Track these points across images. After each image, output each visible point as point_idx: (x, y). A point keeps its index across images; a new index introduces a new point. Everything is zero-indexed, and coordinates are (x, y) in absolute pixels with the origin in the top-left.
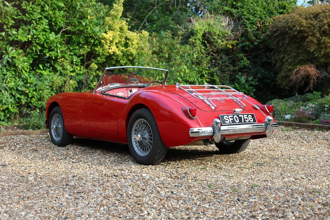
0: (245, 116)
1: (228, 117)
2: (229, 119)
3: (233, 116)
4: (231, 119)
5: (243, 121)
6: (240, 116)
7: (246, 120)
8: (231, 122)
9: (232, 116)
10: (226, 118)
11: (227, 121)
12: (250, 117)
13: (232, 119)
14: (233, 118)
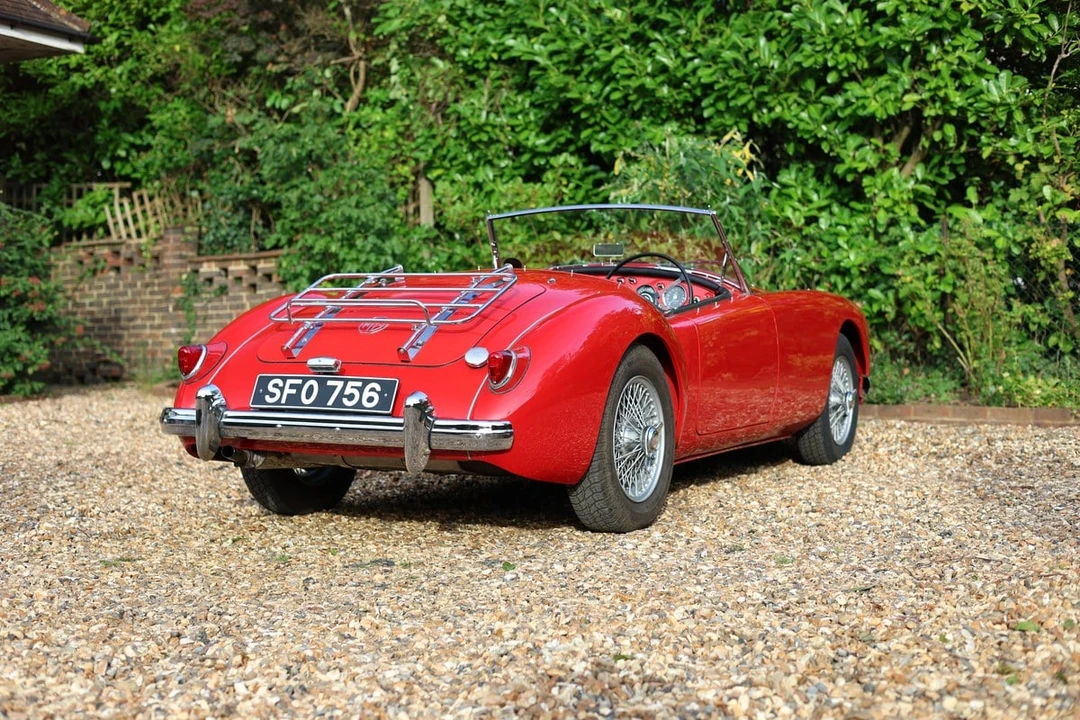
0: (350, 384)
1: (281, 384)
2: (282, 390)
3: (305, 380)
4: (287, 391)
5: (330, 403)
6: (330, 383)
7: (345, 401)
8: (283, 401)
9: (300, 382)
10: (276, 386)
11: (273, 395)
12: (373, 390)
13: (294, 391)
14: (299, 388)
